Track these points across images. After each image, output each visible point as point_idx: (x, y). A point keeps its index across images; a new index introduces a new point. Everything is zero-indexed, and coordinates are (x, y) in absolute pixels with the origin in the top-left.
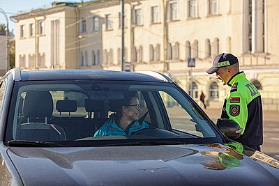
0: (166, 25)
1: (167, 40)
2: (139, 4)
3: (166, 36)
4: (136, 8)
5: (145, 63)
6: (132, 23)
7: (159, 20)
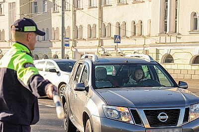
0: (101, 8)
1: (102, 21)
5: (84, 39)
6: (74, 7)
7: (95, 3)
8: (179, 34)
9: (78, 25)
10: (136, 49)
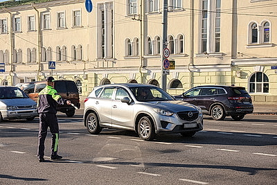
0: (40, 33)
1: (42, 44)
2: (18, 14)
3: (41, 41)
4: (16, 17)
5: (23, 63)
6: (12, 29)
7: (34, 27)
8: (115, 59)
9: (17, 48)
10: (76, 74)
